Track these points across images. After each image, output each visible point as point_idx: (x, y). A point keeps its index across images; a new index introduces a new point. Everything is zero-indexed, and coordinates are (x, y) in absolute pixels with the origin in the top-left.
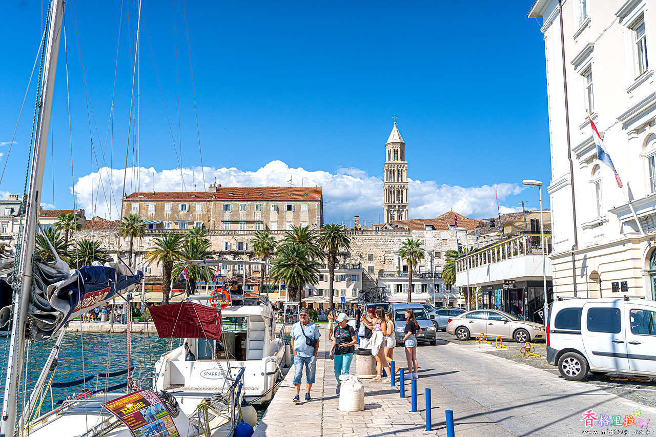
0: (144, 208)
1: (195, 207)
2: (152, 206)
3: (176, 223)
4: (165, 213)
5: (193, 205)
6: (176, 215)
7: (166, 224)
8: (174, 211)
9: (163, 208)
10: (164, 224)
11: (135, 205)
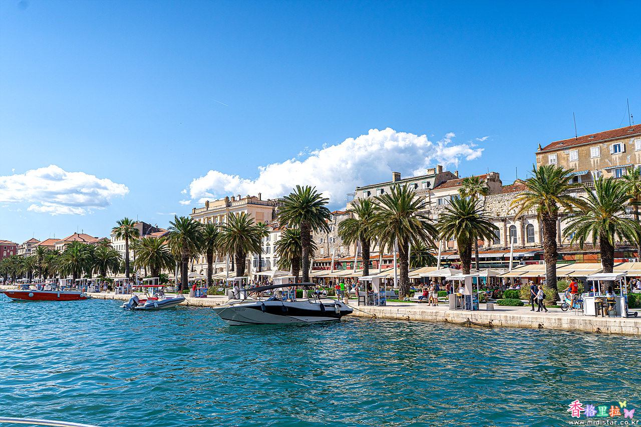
0: (564, 158)
1: (634, 145)
2: (573, 154)
3: (609, 171)
4: (592, 160)
5: (631, 142)
6: (607, 160)
7: (594, 174)
8: (604, 155)
9: (588, 154)
10: (593, 174)
11: (552, 157)
